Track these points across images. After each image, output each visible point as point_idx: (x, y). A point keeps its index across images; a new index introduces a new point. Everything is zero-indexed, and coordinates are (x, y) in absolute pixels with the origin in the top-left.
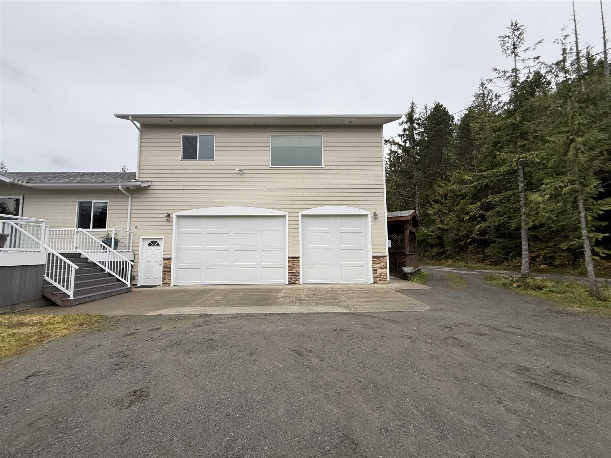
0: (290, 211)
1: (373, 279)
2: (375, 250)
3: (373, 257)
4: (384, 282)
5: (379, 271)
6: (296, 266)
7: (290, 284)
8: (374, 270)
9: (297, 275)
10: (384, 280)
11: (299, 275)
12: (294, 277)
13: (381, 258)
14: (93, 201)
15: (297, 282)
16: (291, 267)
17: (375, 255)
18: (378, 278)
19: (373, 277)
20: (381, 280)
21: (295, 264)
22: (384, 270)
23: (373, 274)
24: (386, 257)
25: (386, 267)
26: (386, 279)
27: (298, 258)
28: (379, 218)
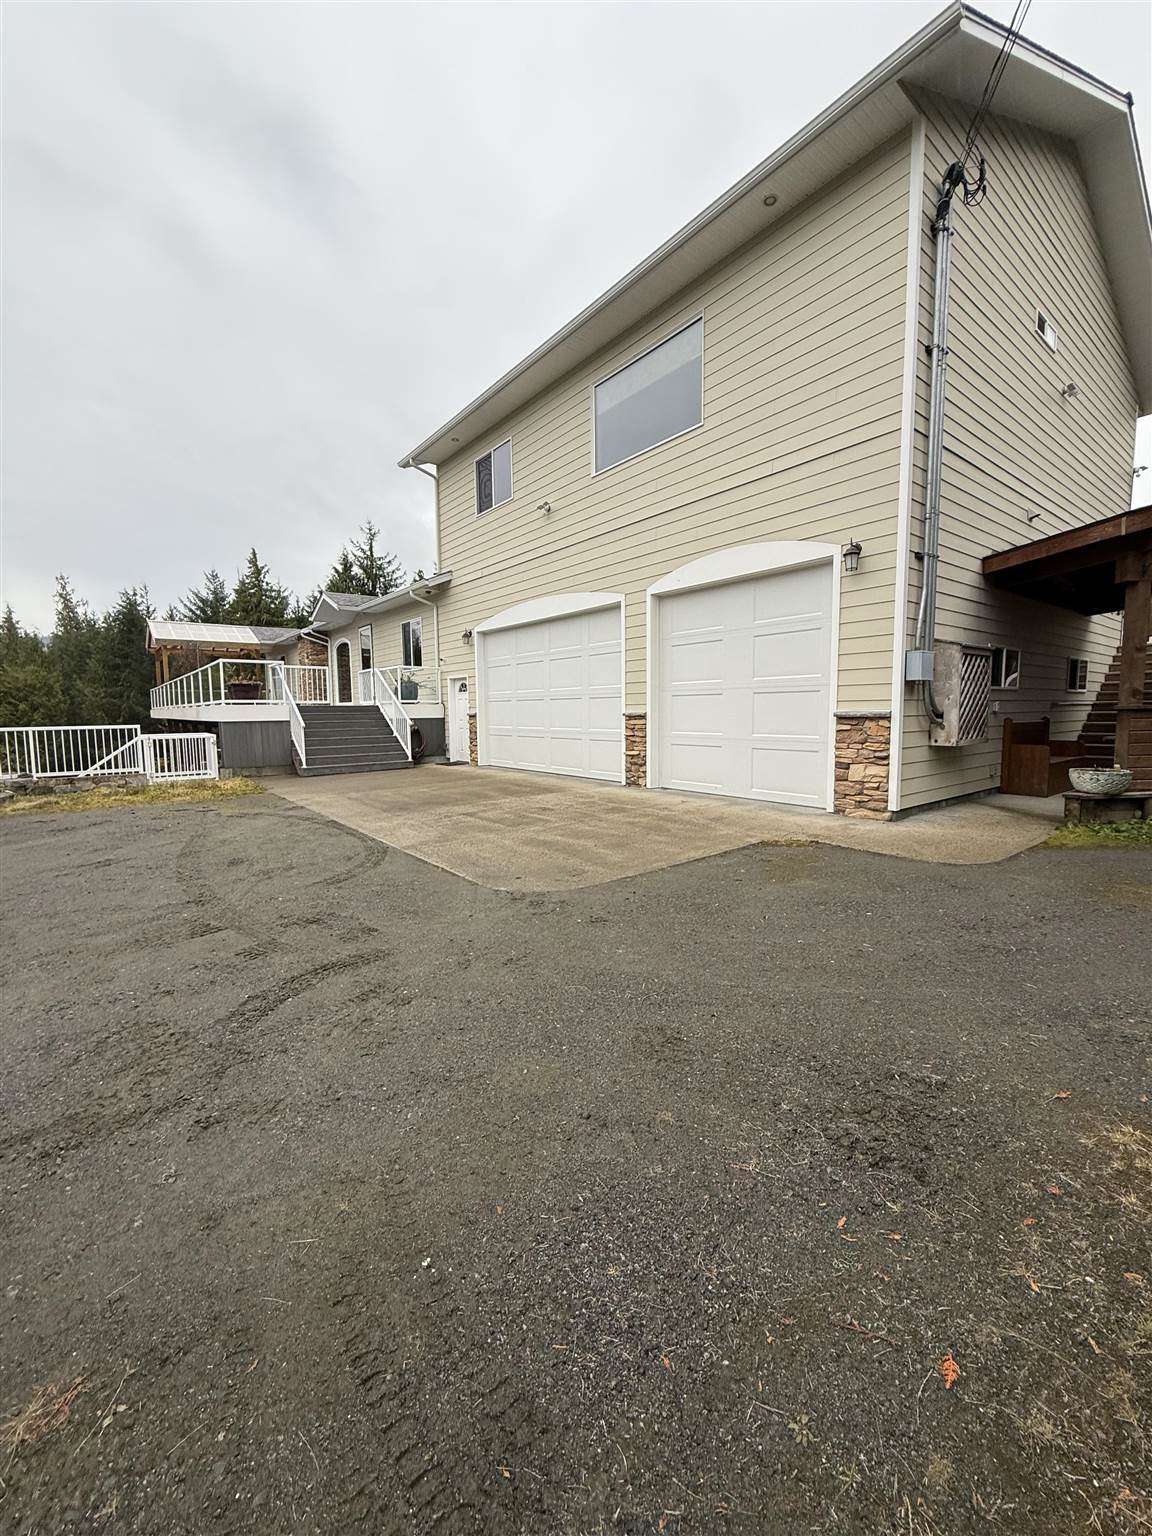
0: (630, 588)
1: (836, 799)
2: (847, 694)
3: (841, 719)
4: (871, 814)
5: (857, 772)
6: (637, 739)
7: (628, 784)
8: (838, 765)
9: (640, 762)
10: (871, 805)
11: (645, 764)
12: (636, 764)
13: (868, 724)
14: (412, 621)
15: (641, 781)
16: (631, 741)
17: (846, 710)
18: (854, 796)
19: (836, 792)
20: (860, 804)
21: (636, 733)
22: (873, 770)
23: (838, 779)
24: (888, 718)
25: (887, 758)
26: (883, 805)
27: (643, 717)
28: (870, 564)
